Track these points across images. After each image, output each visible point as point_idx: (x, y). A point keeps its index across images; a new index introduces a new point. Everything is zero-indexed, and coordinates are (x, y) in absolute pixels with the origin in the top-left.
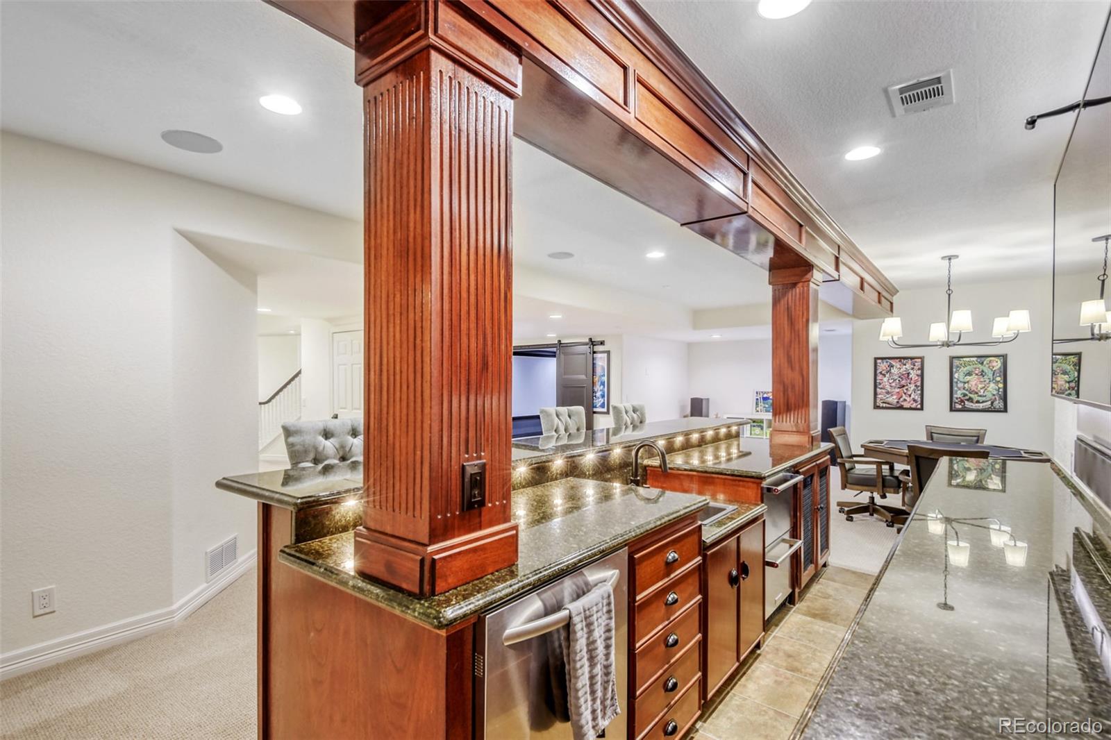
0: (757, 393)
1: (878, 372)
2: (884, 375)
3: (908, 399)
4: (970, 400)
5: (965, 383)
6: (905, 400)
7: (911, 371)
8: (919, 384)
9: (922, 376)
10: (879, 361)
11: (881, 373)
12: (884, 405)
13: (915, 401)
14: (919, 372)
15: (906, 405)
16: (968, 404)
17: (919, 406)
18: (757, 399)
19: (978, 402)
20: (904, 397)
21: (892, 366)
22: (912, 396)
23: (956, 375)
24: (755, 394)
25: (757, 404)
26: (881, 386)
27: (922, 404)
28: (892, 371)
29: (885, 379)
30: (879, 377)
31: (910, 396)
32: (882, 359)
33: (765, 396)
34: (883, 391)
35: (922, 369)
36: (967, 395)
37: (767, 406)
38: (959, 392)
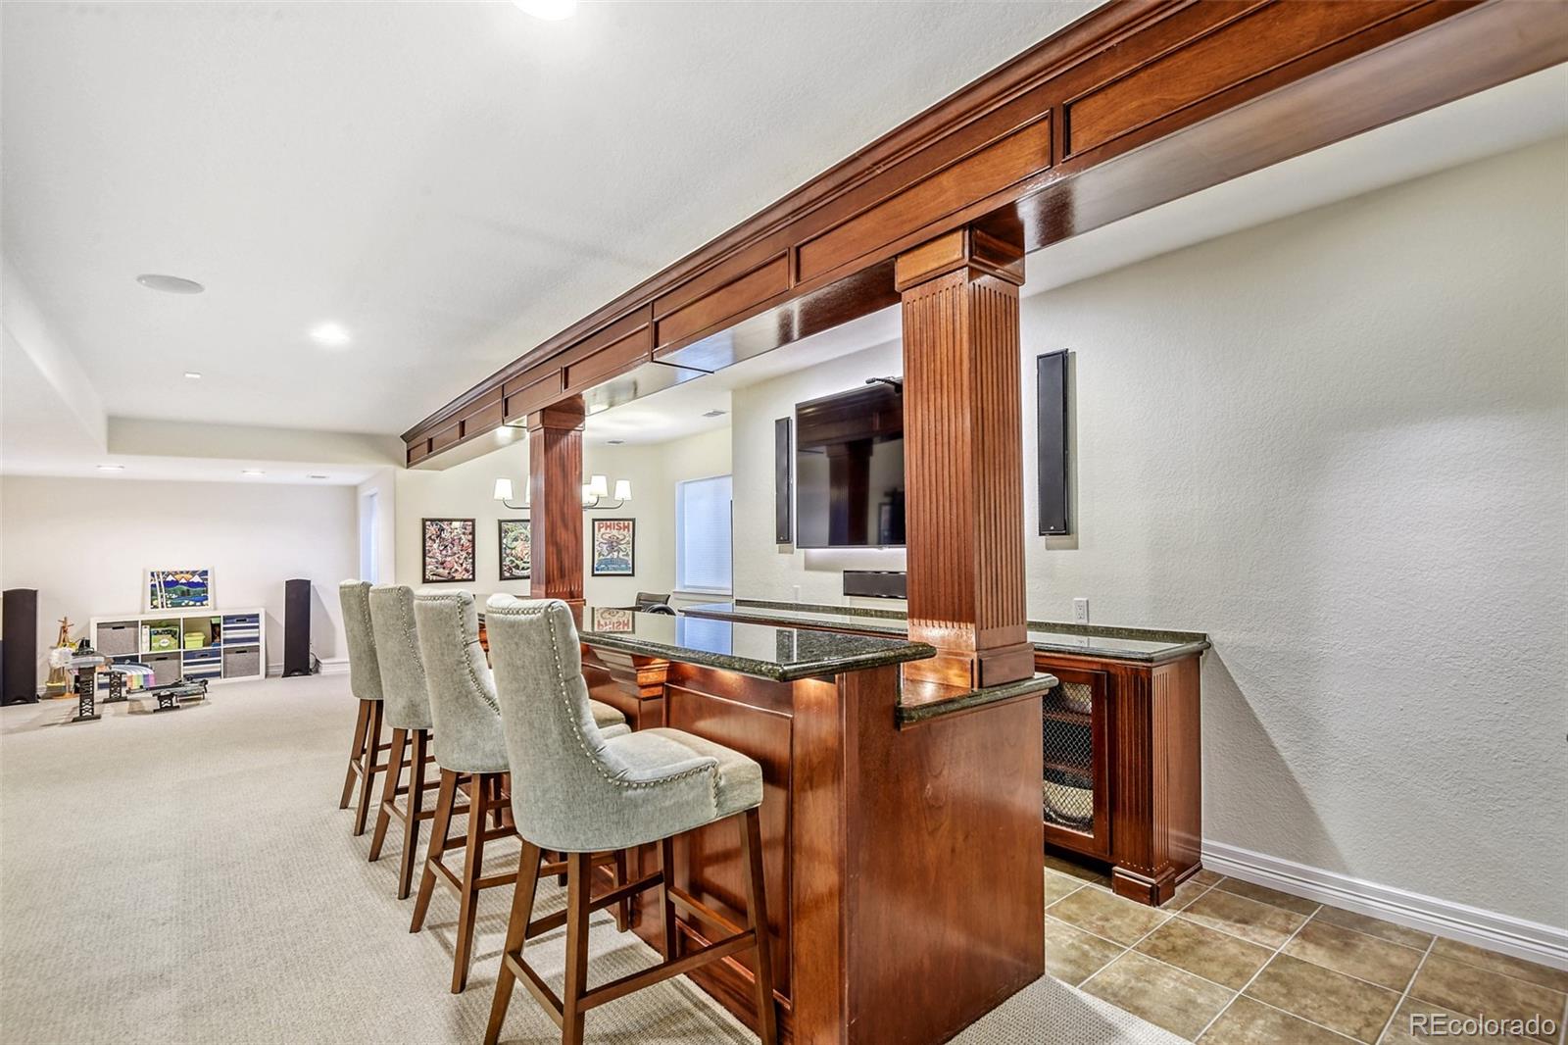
0: (152, 574)
1: (427, 536)
2: (434, 541)
3: (460, 569)
4: (517, 567)
5: (512, 549)
6: (457, 570)
7: (463, 536)
8: (470, 550)
9: (473, 541)
10: (428, 523)
11: (430, 537)
12: (435, 578)
13: (467, 571)
14: (470, 537)
15: (458, 576)
16: (516, 572)
17: (471, 577)
18: (153, 586)
19: (523, 569)
20: (456, 567)
21: (443, 530)
22: (464, 565)
23: (504, 541)
24: (149, 577)
25: (153, 594)
26: (430, 555)
27: (473, 574)
28: (443, 535)
29: (435, 546)
30: (429, 543)
31: (462, 565)
32: (432, 520)
33: (170, 578)
34: (434, 560)
35: (473, 533)
36: (514, 562)
37: (174, 596)
38: (508, 559)
